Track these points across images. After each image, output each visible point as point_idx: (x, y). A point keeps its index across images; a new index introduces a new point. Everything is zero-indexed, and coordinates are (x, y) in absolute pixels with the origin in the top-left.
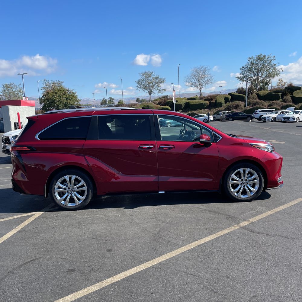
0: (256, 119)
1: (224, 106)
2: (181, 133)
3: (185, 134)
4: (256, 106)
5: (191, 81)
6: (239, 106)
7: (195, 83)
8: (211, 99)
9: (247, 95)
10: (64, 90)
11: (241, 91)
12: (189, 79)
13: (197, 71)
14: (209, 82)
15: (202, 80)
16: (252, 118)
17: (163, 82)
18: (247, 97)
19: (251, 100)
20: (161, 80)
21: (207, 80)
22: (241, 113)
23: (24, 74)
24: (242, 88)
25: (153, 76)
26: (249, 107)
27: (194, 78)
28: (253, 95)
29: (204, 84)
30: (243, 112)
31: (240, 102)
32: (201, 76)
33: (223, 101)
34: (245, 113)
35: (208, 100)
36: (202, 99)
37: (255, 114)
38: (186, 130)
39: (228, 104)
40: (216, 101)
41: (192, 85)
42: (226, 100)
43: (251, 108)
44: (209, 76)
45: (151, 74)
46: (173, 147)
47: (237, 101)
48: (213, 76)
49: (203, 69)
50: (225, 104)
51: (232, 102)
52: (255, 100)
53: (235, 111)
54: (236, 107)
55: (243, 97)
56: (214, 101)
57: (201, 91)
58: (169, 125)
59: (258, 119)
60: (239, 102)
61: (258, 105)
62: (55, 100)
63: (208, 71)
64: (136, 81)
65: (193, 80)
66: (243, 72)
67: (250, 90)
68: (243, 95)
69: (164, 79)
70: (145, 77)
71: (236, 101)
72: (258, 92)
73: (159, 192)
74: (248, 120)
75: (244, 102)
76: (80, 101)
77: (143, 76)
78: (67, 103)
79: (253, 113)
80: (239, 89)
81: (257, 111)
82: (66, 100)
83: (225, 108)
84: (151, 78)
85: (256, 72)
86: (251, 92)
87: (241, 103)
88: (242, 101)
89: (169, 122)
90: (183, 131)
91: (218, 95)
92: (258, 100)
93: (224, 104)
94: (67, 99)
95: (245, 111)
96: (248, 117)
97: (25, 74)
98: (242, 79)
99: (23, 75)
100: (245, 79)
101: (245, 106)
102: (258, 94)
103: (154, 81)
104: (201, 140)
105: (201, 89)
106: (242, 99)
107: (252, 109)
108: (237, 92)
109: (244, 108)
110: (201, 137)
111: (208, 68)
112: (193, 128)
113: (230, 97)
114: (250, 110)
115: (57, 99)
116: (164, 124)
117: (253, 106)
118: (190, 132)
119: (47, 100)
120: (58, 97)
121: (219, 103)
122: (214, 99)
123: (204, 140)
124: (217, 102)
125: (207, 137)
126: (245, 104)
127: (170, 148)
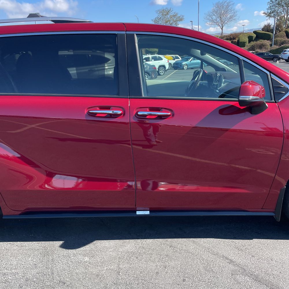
0: (284, 59)
1: (247, 46)
2: (194, 78)
3: (202, 79)
4: (284, 45)
5: (212, 18)
6: (264, 45)
7: (216, 20)
8: (234, 38)
9: (274, 33)
11: (267, 28)
12: (210, 16)
13: (219, 6)
14: (231, 19)
15: (224, 17)
16: (279, 59)
17: (181, 20)
18: (275, 35)
19: (278, 39)
20: (179, 18)
21: (230, 16)
22: (267, 54)
24: (269, 26)
25: (171, 14)
26: (275, 46)
27: (216, 15)
28: (281, 32)
29: (226, 22)
30: (268, 52)
31: (266, 40)
32: (223, 12)
33: (247, 40)
34: (270, 53)
35: (230, 39)
36: (223, 38)
37: (283, 54)
38: (204, 71)
39: (252, 43)
40: (238, 41)
41: (213, 23)
42: (250, 39)
43: (278, 47)
44: (232, 12)
45: (169, 12)
46: (169, 114)
47: (263, 40)
48: (236, 12)
49: (226, 4)
50: (249, 43)
51: (256, 41)
52: (282, 39)
53: (260, 51)
54: (261, 47)
55: (269, 35)
56: (236, 41)
57: (222, 29)
58: (185, 67)
59: (286, 60)
60: (264, 41)
61: (286, 45)
63: (231, 6)
64: (152, 20)
65: (214, 16)
66: (271, 7)
67: (278, 27)
68: (269, 33)
69: (183, 16)
70: (162, 14)
71: (261, 40)
72: (287, 30)
73: (138, 213)
74: (274, 61)
75: (270, 41)
77: (161, 14)
79: (280, 54)
80: (265, 26)
81: (286, 51)
83: (248, 48)
84: (169, 16)
85: (286, 7)
86: (278, 29)
87: (267, 42)
88: (268, 40)
89: (186, 64)
90: (198, 73)
91: (241, 33)
92: (286, 39)
93: (247, 44)
95: (270, 52)
96: (274, 57)
98: (269, 15)
100: (272, 15)
101: (271, 45)
102: (286, 32)
103: (172, 19)
104: (242, 98)
105: (223, 27)
106: (268, 38)
107: (279, 49)
108: (263, 29)
109: (269, 47)
110: (242, 90)
111: (231, 3)
112: (217, 68)
113: (255, 36)
114: (277, 49)
116: (180, 66)
117: (280, 46)
118: (212, 75)
121: (242, 42)
122: (236, 39)
123: (251, 97)
124: (240, 41)
125: (257, 89)
126: (271, 43)
127: (163, 117)
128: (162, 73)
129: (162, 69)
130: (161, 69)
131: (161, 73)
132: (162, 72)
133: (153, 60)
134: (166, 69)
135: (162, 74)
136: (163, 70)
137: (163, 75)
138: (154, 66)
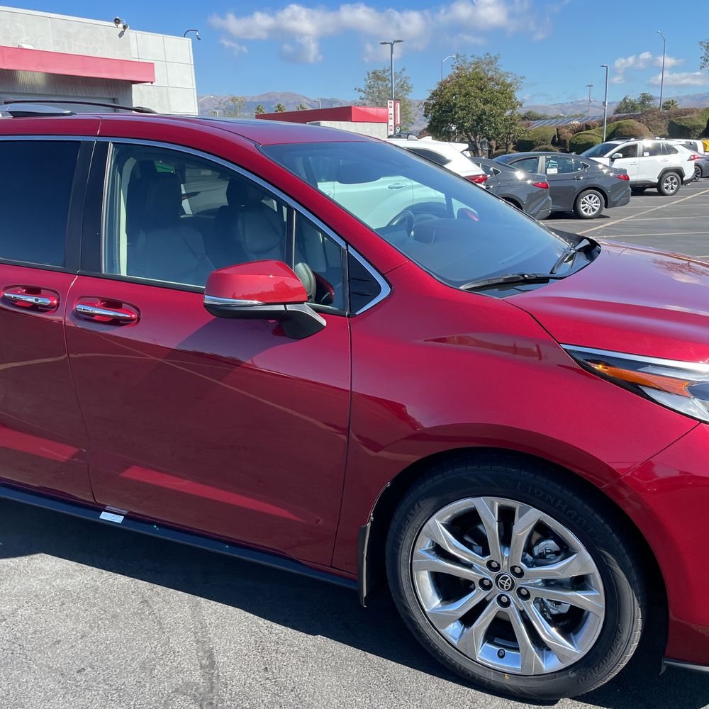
10: (481, 79)
23: (395, 42)
62: (455, 105)
76: (521, 105)
78: (485, 113)
82: (484, 104)
94: (486, 102)
97: (398, 41)
99: (392, 45)
115: (460, 101)
119: (437, 107)
120: (464, 96)
127: (121, 322)
128: (672, 189)
129: (672, 179)
130: (669, 179)
131: (666, 188)
132: (668, 187)
133: (647, 154)
134: (684, 179)
135: (672, 191)
136: (675, 180)
137: (671, 195)
138: (625, 171)
